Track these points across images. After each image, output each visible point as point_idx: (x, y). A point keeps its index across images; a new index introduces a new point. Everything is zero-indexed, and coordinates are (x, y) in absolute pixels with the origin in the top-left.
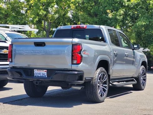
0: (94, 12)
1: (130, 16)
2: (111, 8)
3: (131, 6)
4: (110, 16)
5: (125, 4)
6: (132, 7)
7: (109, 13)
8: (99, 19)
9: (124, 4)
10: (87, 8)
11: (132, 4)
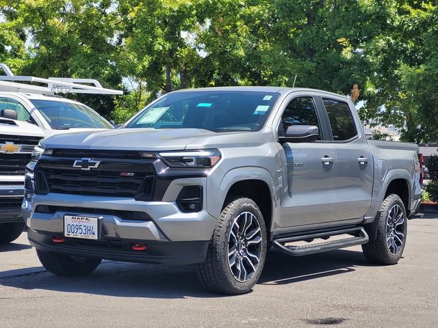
0: (305, 44)
1: (406, 56)
2: (352, 32)
3: (409, 26)
4: (347, 54)
5: (393, 21)
6: (410, 28)
7: (345, 47)
8: (318, 63)
9: (388, 22)
10: (286, 32)
11: (411, 20)
